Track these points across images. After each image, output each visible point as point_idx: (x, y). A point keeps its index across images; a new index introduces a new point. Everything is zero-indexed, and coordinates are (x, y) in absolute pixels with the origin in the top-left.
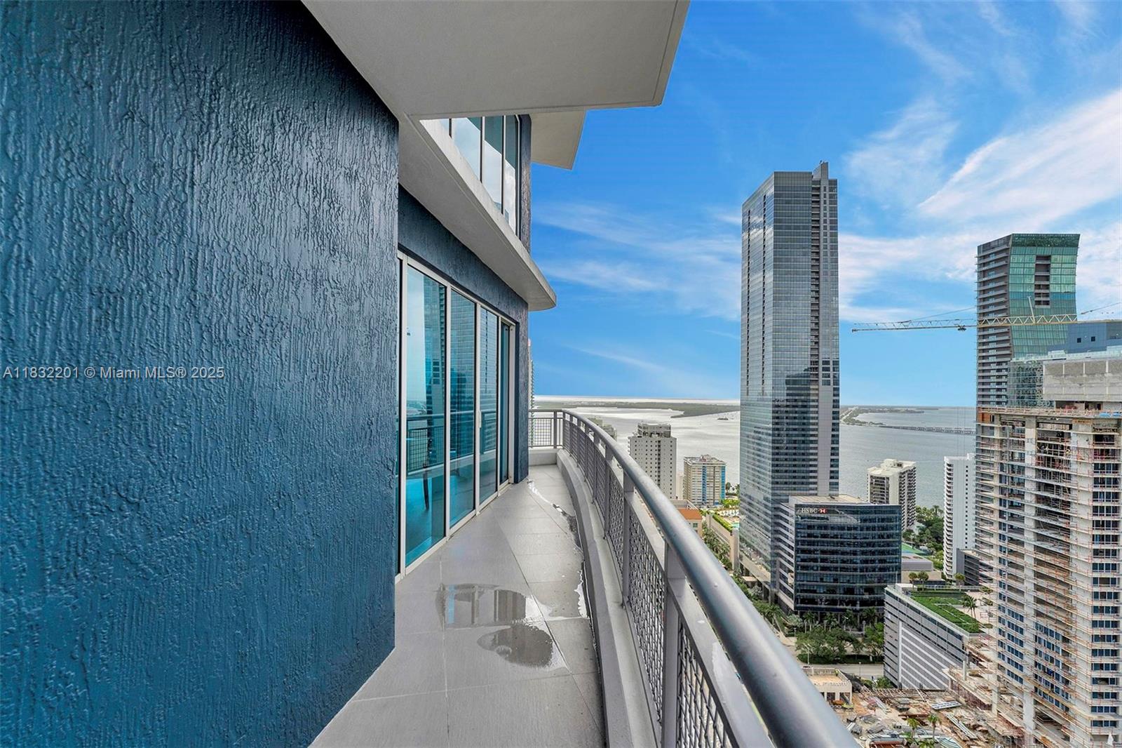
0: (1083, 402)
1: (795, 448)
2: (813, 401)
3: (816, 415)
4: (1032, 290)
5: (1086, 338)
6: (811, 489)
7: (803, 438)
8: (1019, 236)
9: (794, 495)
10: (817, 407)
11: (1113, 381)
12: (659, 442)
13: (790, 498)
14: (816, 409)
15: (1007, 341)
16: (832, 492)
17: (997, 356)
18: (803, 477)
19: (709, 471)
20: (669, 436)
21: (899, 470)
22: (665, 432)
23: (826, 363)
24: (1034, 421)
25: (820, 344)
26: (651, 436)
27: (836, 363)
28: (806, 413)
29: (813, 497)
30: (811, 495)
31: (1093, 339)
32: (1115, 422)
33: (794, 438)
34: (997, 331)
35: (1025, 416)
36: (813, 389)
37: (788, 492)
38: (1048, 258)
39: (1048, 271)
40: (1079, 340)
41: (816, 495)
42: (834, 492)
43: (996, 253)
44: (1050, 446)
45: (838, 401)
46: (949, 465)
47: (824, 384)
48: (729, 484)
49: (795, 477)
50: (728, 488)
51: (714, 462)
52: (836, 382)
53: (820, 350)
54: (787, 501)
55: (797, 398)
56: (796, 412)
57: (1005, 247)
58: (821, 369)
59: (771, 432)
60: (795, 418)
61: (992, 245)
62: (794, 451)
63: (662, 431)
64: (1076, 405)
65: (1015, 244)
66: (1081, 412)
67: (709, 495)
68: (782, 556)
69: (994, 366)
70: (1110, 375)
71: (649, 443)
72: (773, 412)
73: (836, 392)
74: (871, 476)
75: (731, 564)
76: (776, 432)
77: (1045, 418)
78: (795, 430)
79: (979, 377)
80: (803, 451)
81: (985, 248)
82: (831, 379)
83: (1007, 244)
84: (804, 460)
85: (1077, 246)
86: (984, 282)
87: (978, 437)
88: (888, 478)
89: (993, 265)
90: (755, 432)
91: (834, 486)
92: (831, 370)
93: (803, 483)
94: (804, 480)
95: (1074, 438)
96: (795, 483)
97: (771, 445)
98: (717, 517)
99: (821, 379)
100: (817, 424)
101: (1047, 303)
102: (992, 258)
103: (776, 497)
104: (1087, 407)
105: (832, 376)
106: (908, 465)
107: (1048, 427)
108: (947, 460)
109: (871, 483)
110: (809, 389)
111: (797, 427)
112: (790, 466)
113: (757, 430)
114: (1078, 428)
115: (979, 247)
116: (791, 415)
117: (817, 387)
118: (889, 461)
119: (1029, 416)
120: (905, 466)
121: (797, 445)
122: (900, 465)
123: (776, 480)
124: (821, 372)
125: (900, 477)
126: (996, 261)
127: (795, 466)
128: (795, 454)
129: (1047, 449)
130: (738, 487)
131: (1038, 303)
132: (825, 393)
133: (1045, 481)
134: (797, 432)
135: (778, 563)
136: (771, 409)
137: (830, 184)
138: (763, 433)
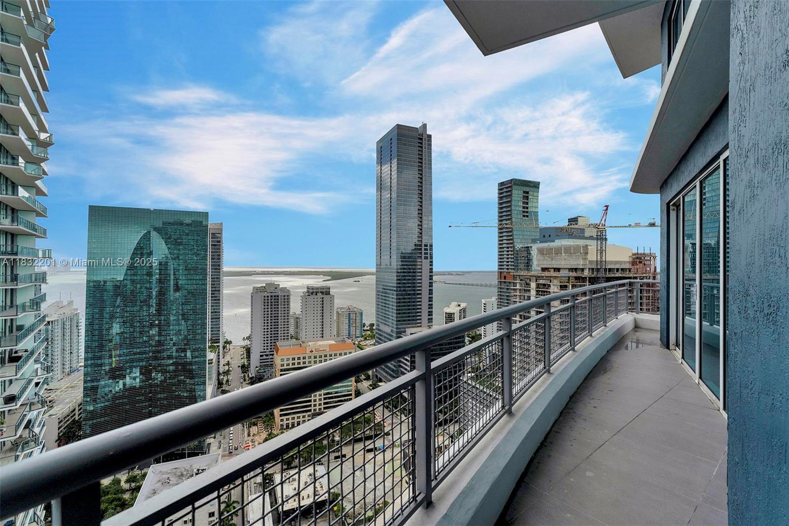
0: (552, 268)
1: (409, 298)
2: (419, 269)
3: (421, 278)
4: (521, 209)
5: (547, 235)
6: (418, 323)
7: (414, 292)
8: (516, 180)
9: (409, 328)
10: (421, 272)
11: (565, 257)
12: (323, 298)
13: (407, 329)
14: (421, 274)
15: (511, 236)
16: (429, 324)
17: (507, 244)
18: (414, 316)
19: (352, 316)
20: (329, 294)
21: (459, 308)
22: (326, 292)
23: (426, 246)
24: (535, 278)
25: (423, 234)
26: (316, 294)
27: (431, 246)
28: (415, 276)
29: (419, 328)
30: (418, 327)
31: (550, 236)
32: (567, 278)
33: (408, 292)
34: (507, 230)
35: (531, 276)
36: (419, 262)
37: (405, 326)
38: (528, 193)
39: (528, 200)
40: (544, 236)
41: (421, 326)
42: (431, 324)
43: (506, 188)
44: (542, 291)
45: (432, 269)
46: (485, 304)
47: (425, 259)
48: (364, 324)
49: (409, 317)
50: (364, 327)
51: (355, 310)
52: (431, 258)
53: (423, 238)
54: (405, 332)
55: (410, 267)
56: (410, 276)
57: (510, 185)
58: (423, 249)
59: (395, 289)
60: (409, 280)
61: (505, 183)
62: (409, 300)
63: (324, 290)
64: (550, 270)
65: (515, 184)
66: (552, 273)
67: (353, 332)
68: (402, 367)
69: (505, 249)
70: (564, 254)
71: (316, 300)
72: (397, 276)
73: (431, 264)
74: (446, 313)
75: (370, 376)
76: (399, 289)
77: (539, 277)
78: (409, 287)
79: (499, 255)
80: (413, 300)
81: (501, 184)
82: (429, 255)
83: (511, 184)
84: (414, 305)
85: (538, 188)
86: (501, 203)
87: (498, 288)
88: (454, 314)
89: (505, 194)
90: (383, 289)
91: (430, 320)
92: (429, 250)
93: (413, 320)
94: (414, 318)
95: (552, 287)
96: (409, 320)
97: (396, 297)
98: (360, 346)
99: (423, 255)
100: (421, 283)
101: (527, 216)
102: (505, 190)
103: (398, 330)
104: (554, 271)
105: (429, 254)
106: (463, 305)
107: (541, 282)
108: (483, 301)
109: (446, 317)
110: (417, 262)
111: (410, 285)
112: (406, 310)
113: (385, 287)
114: (553, 281)
115: (499, 184)
116: (407, 278)
117: (421, 260)
118: (454, 304)
119: (532, 276)
120: (461, 306)
121: (410, 297)
122: (459, 305)
123: (399, 319)
124: (423, 252)
125: (460, 312)
126: (507, 192)
127: (409, 309)
128: (409, 302)
129: (540, 293)
130: (372, 325)
131: (524, 216)
132: (425, 263)
133: (539, 310)
134: (410, 289)
135: (400, 371)
136: (395, 274)
137: (428, 137)
138: (388, 289)
